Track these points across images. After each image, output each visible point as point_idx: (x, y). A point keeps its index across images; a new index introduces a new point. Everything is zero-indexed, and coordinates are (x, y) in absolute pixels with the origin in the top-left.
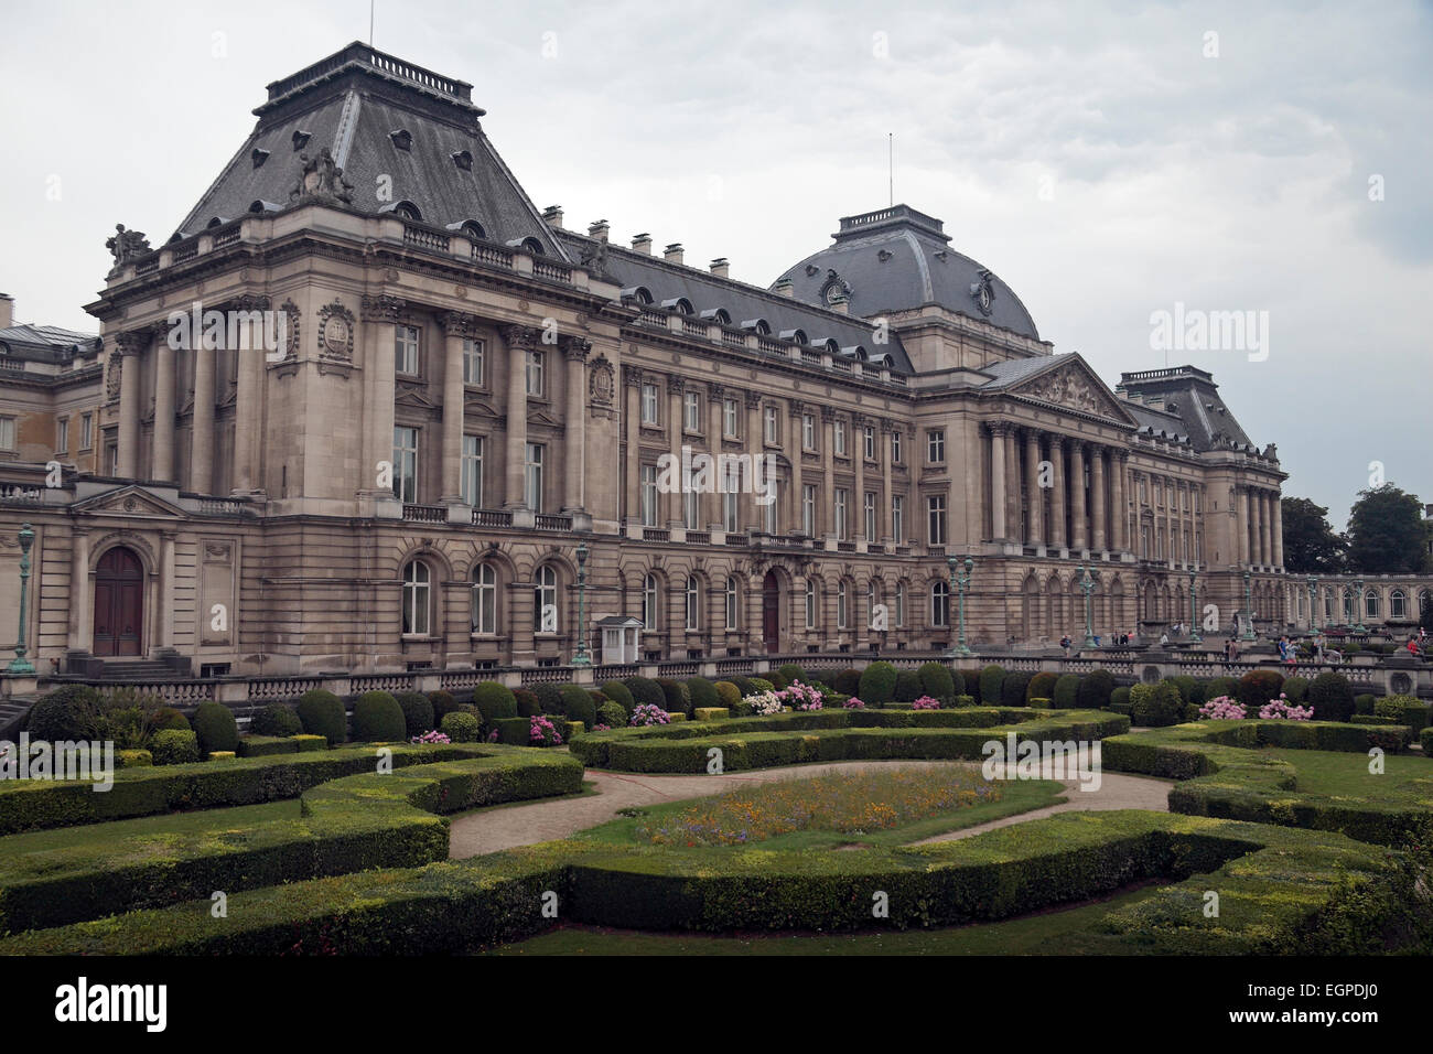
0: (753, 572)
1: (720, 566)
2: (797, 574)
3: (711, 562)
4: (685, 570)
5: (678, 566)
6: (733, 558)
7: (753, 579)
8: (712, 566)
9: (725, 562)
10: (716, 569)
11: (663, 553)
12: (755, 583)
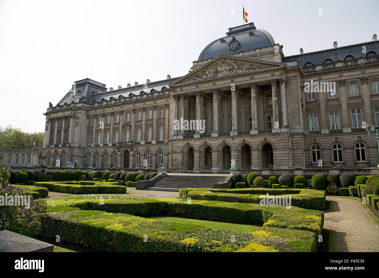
0: (118, 151)
1: (110, 150)
2: (131, 151)
3: (108, 150)
4: (102, 152)
5: (101, 151)
6: (113, 148)
7: (118, 153)
8: (108, 151)
9: (111, 150)
10: (109, 151)
11: (98, 149)
12: (119, 154)
